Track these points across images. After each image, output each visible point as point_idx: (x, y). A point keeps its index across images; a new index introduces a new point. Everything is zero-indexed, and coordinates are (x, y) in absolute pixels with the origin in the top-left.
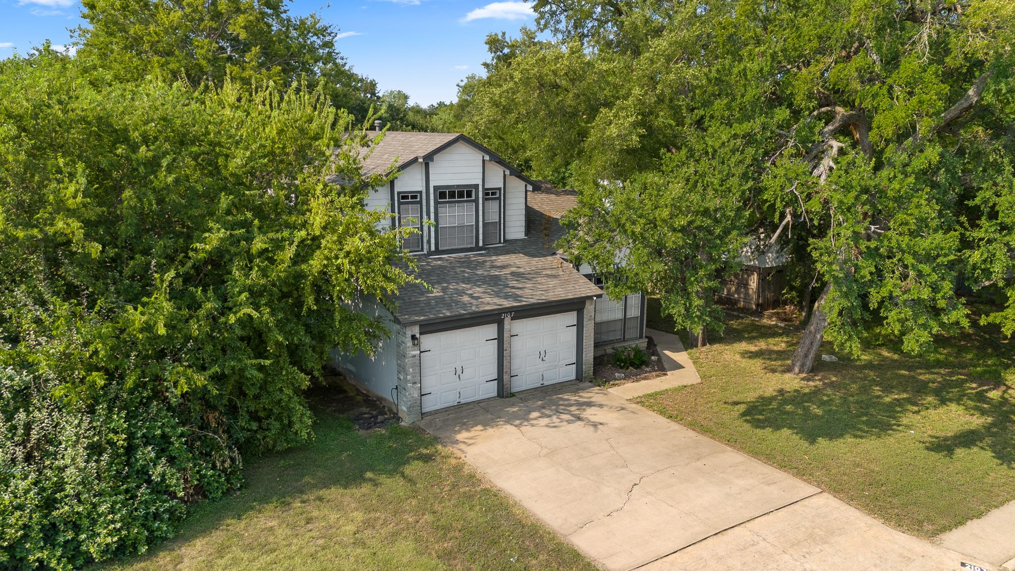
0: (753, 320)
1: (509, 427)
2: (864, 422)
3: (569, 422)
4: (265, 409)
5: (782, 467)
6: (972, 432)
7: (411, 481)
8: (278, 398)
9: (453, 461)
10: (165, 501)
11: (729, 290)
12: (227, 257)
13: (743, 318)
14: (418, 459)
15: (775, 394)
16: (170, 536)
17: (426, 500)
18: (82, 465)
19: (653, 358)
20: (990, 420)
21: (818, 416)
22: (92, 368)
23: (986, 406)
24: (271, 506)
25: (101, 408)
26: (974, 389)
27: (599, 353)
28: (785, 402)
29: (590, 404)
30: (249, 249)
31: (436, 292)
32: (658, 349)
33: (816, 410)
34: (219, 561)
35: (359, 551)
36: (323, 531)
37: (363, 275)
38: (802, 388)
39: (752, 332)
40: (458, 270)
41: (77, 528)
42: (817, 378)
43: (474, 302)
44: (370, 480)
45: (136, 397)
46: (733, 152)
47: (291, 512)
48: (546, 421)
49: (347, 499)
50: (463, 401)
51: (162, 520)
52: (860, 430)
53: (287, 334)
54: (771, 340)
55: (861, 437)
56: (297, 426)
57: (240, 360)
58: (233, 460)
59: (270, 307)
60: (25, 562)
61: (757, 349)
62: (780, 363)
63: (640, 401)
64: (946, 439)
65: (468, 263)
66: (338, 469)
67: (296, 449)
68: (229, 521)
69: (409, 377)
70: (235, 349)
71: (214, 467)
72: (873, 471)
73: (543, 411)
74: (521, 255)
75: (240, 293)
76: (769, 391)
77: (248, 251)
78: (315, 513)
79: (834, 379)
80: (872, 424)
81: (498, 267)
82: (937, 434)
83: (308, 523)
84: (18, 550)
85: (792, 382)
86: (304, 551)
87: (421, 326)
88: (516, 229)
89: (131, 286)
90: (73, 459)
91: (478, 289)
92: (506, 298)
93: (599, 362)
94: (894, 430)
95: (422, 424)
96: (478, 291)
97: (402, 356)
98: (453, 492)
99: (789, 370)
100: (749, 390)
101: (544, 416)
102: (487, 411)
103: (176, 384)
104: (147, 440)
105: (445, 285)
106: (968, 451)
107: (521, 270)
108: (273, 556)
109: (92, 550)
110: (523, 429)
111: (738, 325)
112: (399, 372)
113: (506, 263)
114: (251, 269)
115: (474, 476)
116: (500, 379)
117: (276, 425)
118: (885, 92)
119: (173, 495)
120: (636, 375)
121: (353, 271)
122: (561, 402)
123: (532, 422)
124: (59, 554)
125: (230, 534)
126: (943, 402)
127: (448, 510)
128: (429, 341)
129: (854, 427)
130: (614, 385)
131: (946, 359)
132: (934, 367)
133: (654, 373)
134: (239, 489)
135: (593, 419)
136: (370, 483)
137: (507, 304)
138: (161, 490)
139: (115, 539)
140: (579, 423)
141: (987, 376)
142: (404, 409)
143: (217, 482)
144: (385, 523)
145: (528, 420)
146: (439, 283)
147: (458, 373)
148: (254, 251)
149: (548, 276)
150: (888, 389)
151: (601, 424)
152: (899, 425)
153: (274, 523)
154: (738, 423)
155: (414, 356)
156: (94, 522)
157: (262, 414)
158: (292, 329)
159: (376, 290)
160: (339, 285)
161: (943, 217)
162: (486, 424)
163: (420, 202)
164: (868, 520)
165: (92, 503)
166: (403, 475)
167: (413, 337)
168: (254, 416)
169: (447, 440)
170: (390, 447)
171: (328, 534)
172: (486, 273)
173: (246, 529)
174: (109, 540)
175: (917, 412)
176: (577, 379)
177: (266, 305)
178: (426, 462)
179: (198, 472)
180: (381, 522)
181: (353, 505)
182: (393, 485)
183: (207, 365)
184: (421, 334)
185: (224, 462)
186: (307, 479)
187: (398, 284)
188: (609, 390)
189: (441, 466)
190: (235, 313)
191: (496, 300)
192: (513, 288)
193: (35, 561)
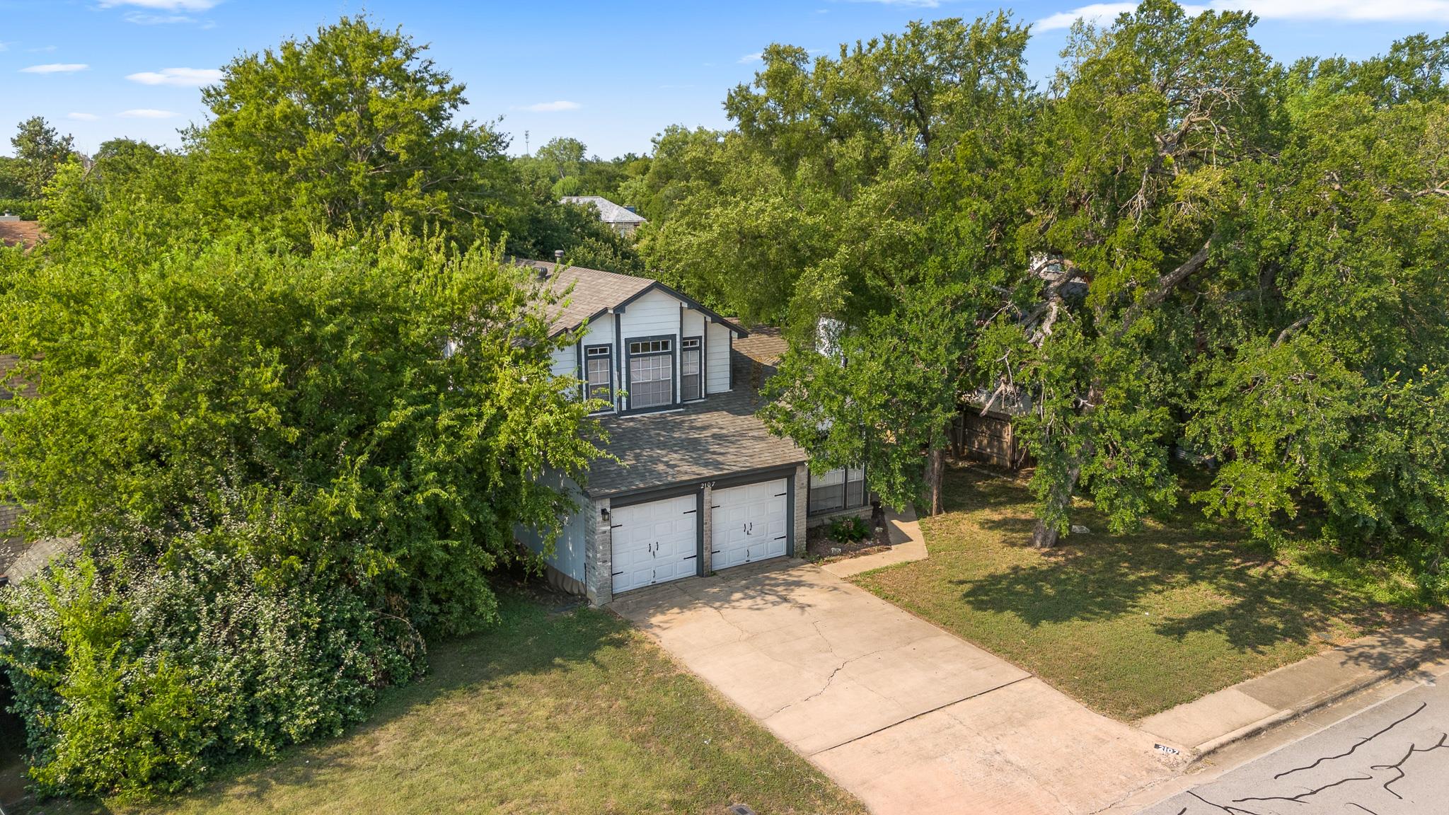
0: (1004, 481)
1: (708, 610)
2: (1096, 604)
3: (774, 604)
4: (446, 591)
5: (995, 651)
6: (1213, 614)
7: (603, 667)
8: (462, 579)
9: (647, 646)
10: (355, 686)
11: (980, 443)
12: (411, 432)
13: (992, 478)
14: (609, 644)
15: (1008, 571)
16: (364, 720)
17: (619, 686)
18: (281, 647)
19: (877, 529)
20: (1239, 600)
21: (1049, 597)
22: (287, 552)
23: (1241, 585)
24: (458, 693)
25: (294, 591)
26: (1235, 565)
27: (815, 523)
28: (1017, 581)
29: (799, 584)
30: (435, 425)
31: (627, 463)
32: (886, 518)
33: (1049, 590)
34: (415, 744)
35: (552, 735)
36: (515, 716)
37: (552, 448)
38: (1040, 564)
39: (1000, 496)
40: (653, 433)
41: (276, 711)
42: (1060, 553)
43: (670, 471)
44: (560, 666)
45: (324, 581)
46: (943, 317)
47: (481, 698)
48: (749, 602)
49: (536, 685)
50: (658, 581)
51: (354, 704)
52: (1091, 612)
53: (473, 513)
54: (1020, 507)
55: (1089, 620)
56: (482, 609)
57: (425, 541)
58: (417, 644)
59: (456, 485)
60: (230, 743)
61: (1000, 517)
62: (1022, 535)
63: (855, 580)
64: (1181, 621)
65: (663, 424)
66: (525, 655)
67: (480, 634)
68: (418, 707)
69: (599, 555)
70: (420, 530)
71: (399, 652)
72: (1090, 655)
73: (747, 591)
74: (725, 413)
75: (426, 471)
76: (1003, 568)
77: (433, 427)
78: (505, 699)
79: (1080, 554)
80: (1103, 606)
81: (698, 428)
82: (1174, 617)
83: (498, 708)
84: (223, 731)
85: (1031, 557)
86: (498, 735)
87: (612, 500)
88: (720, 381)
89: (314, 465)
90: (273, 642)
91: (675, 456)
92: (705, 466)
93: (813, 534)
94: (1126, 611)
95: (613, 606)
96: (674, 457)
97: (591, 532)
98: (646, 678)
99: (1030, 543)
100: (979, 568)
101: (747, 597)
102: (684, 591)
103: (366, 568)
104: (338, 624)
105: (638, 451)
106: (1201, 634)
107: (724, 431)
108: (467, 739)
109: (292, 732)
110: (723, 611)
111: (985, 488)
112: (587, 550)
113: (706, 423)
114: (437, 445)
115: (670, 662)
116: (699, 556)
117: (457, 609)
118: (1103, 255)
119: (363, 680)
120: (855, 550)
121: (542, 446)
122: (767, 582)
123: (733, 604)
124: (263, 734)
125: (420, 719)
126: (1193, 580)
127: (641, 696)
128: (621, 515)
129: (1085, 610)
130: (829, 561)
131: (1218, 529)
132: (1199, 539)
133: (876, 548)
134: (423, 675)
135: (801, 600)
136: (560, 669)
137: (706, 472)
138: (352, 674)
139: (314, 721)
140: (785, 604)
141: (1256, 550)
142: (594, 589)
143: (403, 667)
144: (577, 708)
145: (729, 602)
146: (631, 449)
147: (652, 550)
148: (440, 426)
149: (754, 438)
150: (1136, 566)
151: (809, 606)
152: (1134, 607)
153: (464, 708)
154: (958, 604)
155: (605, 532)
156: (292, 705)
157: (443, 597)
158: (477, 506)
159: (565, 465)
160: (526, 460)
161: (1178, 380)
162: (682, 607)
163: (610, 356)
164: (1072, 703)
165: (290, 686)
166: (594, 661)
167: (604, 512)
168: (435, 600)
169: (640, 624)
170: (579, 631)
171: (521, 718)
172: (684, 436)
173: (436, 714)
174: (308, 722)
175: (1160, 592)
176: (788, 555)
177: (451, 482)
178: (618, 647)
179: (386, 656)
180: (573, 707)
181: (543, 691)
182: (584, 672)
183: (392, 546)
184: (611, 507)
185: (408, 647)
186: (492, 665)
187: (589, 459)
188: (823, 567)
189: (634, 651)
190: (422, 492)
191: (695, 469)
192: (714, 453)
193: (240, 742)
